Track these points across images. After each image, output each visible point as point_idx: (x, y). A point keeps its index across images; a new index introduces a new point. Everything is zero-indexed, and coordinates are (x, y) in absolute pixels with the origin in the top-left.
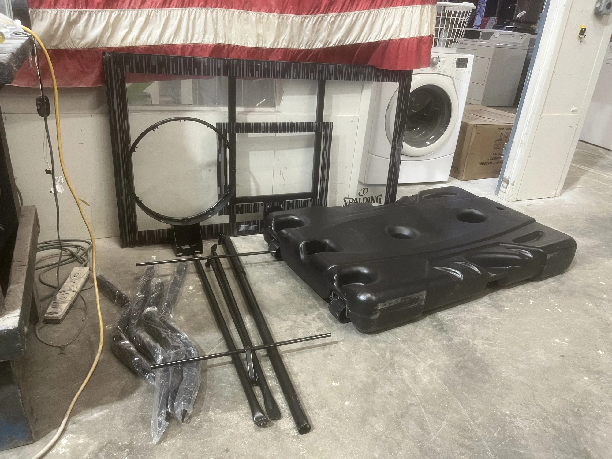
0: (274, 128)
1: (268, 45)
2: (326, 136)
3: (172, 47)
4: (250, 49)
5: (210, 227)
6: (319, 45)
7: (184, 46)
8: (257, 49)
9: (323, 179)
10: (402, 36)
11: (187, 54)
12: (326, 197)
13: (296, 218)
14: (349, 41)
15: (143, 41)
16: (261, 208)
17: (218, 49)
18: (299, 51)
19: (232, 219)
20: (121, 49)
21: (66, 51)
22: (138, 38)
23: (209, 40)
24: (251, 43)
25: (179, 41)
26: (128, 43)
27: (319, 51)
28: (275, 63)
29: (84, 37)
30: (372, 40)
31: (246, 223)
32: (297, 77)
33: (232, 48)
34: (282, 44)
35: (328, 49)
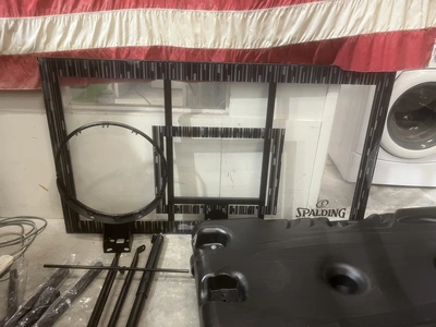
0: (215, 132)
1: (209, 45)
2: (276, 143)
3: (106, 50)
4: (188, 51)
5: (149, 223)
6: (267, 44)
7: (118, 50)
8: (196, 51)
9: (271, 186)
10: (377, 31)
11: (123, 57)
12: (276, 205)
13: (223, 232)
14: (305, 38)
15: (77, 46)
16: (201, 210)
17: (154, 51)
18: (244, 52)
19: (171, 217)
20: (58, 53)
21: (11, 56)
22: (72, 43)
23: (144, 42)
24: (189, 44)
25: (113, 44)
26: (64, 47)
27: (267, 51)
28: (215, 65)
29: (24, 44)
30: (334, 36)
31: (185, 222)
32: (241, 79)
33: (170, 50)
34: (225, 44)
35: (278, 48)
